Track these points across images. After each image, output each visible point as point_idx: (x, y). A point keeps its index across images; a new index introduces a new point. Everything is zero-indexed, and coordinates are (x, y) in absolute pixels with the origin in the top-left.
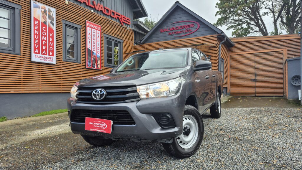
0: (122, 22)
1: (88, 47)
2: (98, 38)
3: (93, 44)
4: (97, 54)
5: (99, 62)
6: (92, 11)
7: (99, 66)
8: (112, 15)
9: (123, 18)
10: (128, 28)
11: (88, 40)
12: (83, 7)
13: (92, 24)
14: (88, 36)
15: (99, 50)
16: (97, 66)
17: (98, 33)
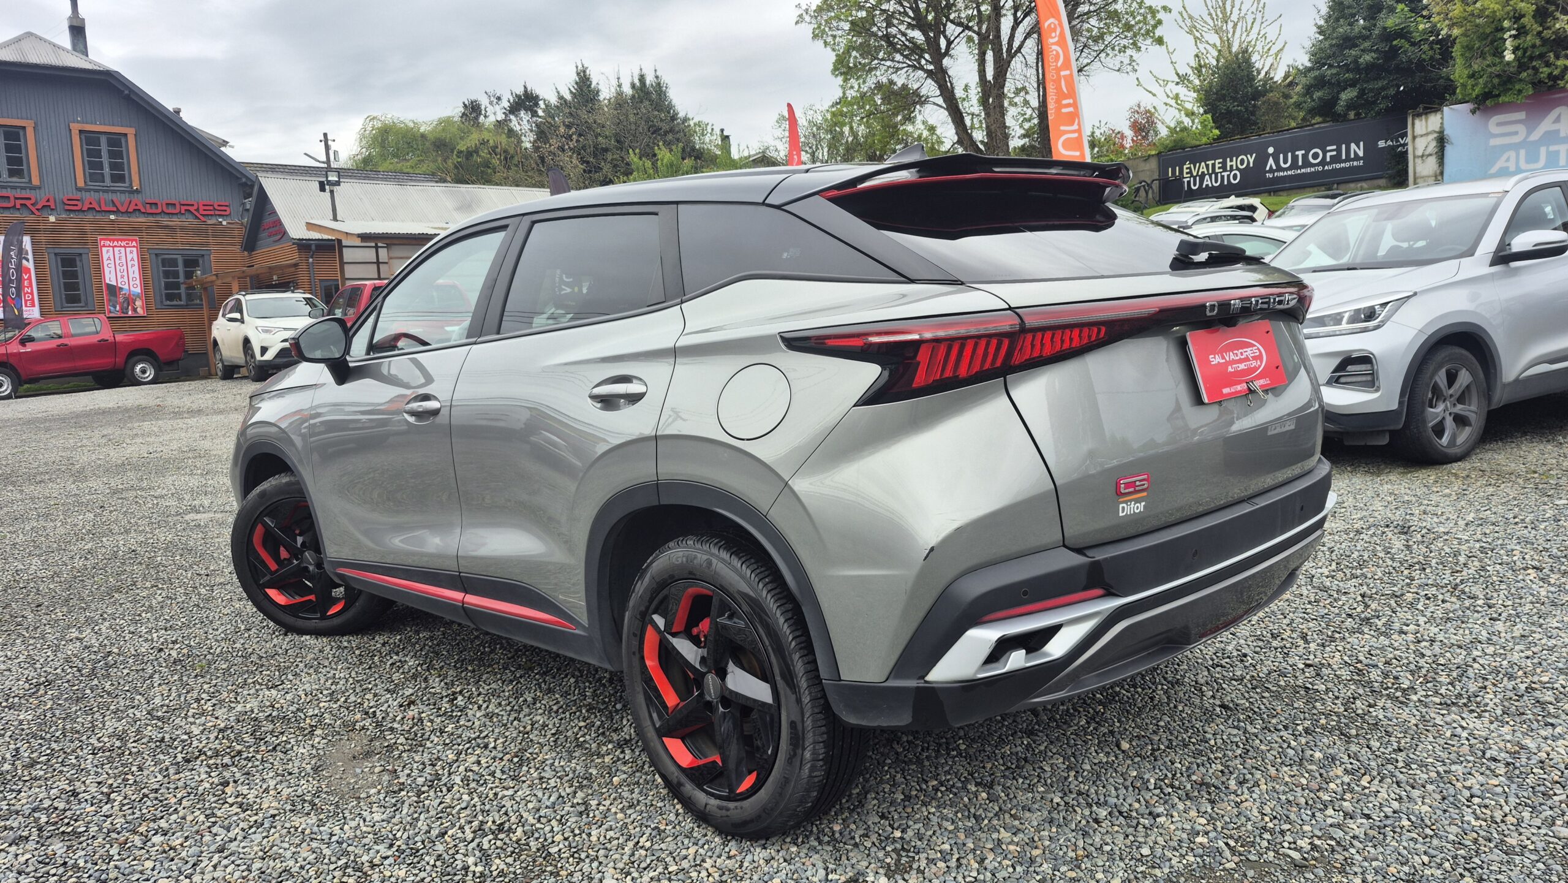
0: (204, 215)
1: (108, 281)
2: (132, 259)
3: (119, 275)
4: (132, 289)
5: (138, 303)
6: (112, 217)
7: (139, 310)
8: (171, 210)
9: (201, 208)
10: (224, 223)
11: (107, 270)
12: (90, 216)
13: (114, 240)
14: (106, 263)
15: (138, 282)
16: (135, 310)
17: (131, 252)
